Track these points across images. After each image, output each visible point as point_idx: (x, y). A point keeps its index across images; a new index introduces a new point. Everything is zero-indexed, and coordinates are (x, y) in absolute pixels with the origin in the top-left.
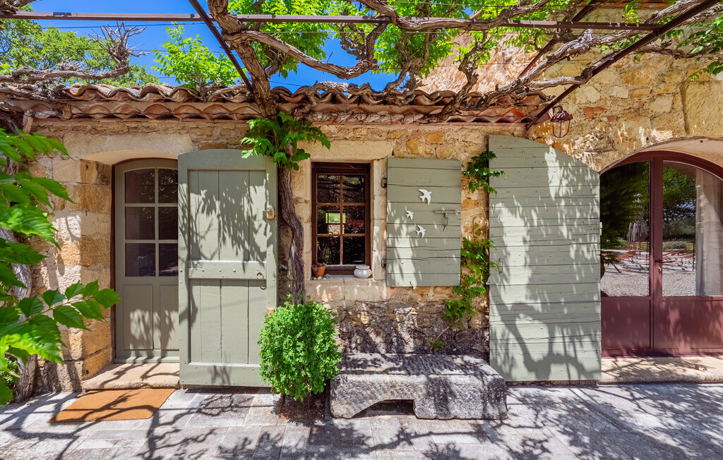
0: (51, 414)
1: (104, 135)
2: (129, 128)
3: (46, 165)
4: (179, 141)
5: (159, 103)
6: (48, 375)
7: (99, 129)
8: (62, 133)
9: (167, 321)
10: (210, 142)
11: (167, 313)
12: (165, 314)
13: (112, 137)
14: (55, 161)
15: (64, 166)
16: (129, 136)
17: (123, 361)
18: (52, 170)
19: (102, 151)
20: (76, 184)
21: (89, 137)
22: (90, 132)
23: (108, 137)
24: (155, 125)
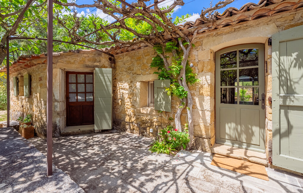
0: (195, 158)
1: (222, 35)
2: (235, 29)
3: (196, 54)
4: (267, 28)
5: (263, 8)
6: (196, 142)
7: (219, 33)
8: (202, 39)
9: (250, 131)
10: (292, 23)
11: (250, 127)
12: (249, 127)
13: (226, 35)
14: (199, 51)
15: (203, 53)
16: (235, 33)
17: (223, 143)
18: (197, 56)
19: (221, 43)
20: (208, 60)
21: (214, 38)
22: (215, 35)
23: (224, 36)
24: (251, 23)
